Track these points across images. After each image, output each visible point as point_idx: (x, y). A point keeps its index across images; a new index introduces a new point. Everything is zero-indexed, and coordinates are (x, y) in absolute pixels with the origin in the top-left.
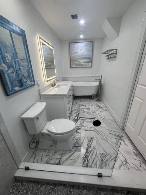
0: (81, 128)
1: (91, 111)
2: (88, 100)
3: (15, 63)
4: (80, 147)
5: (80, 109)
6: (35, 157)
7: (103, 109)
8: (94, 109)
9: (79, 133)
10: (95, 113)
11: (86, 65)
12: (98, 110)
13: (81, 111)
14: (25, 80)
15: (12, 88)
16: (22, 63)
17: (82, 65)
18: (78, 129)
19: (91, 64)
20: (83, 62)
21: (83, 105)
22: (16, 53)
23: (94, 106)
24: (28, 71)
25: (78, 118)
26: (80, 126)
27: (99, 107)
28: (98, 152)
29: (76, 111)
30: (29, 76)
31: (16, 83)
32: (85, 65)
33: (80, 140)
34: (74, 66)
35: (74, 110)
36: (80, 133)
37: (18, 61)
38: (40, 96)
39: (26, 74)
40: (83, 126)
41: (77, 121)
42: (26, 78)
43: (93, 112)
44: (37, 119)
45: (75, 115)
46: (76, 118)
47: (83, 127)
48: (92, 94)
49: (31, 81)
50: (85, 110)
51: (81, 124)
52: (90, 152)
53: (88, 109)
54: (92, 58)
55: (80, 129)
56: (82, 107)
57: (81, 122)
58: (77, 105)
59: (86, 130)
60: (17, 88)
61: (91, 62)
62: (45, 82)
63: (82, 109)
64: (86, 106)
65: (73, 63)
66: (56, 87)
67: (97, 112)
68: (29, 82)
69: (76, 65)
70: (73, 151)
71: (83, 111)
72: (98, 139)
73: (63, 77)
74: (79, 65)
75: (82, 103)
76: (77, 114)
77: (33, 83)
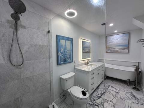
0: (100, 106)
1: (119, 96)
2: (121, 84)
3: (65, 52)
5: (107, 89)
6: (61, 105)
7: (138, 101)
8: (125, 96)
10: (124, 100)
11: (122, 51)
12: (130, 99)
13: (107, 92)
14: (67, 59)
15: (60, 62)
16: (68, 52)
17: (118, 51)
18: (96, 105)
19: (127, 50)
20: (118, 49)
21: (112, 87)
22: (66, 48)
23: (127, 93)
24: (70, 55)
25: (101, 96)
26: (99, 104)
27: (134, 96)
29: (102, 90)
30: (70, 58)
31: (63, 60)
32: (120, 51)
34: (109, 51)
35: (101, 87)
37: (66, 51)
38: (75, 69)
39: (68, 57)
41: (100, 98)
42: (68, 58)
43: (121, 98)
44: (66, 81)
45: (100, 92)
46: (100, 95)
47: (101, 106)
48: (128, 79)
49: (71, 60)
50: (112, 92)
51: (101, 102)
53: (117, 92)
54: (129, 45)
55: (98, 106)
56: (110, 88)
58: (106, 85)
60: (62, 63)
61: (128, 49)
62: (80, 62)
63: (110, 90)
64: (115, 89)
65: (109, 49)
66: (88, 65)
67: (127, 100)
68: (69, 60)
69: (111, 51)
71: (110, 92)
73: (99, 59)
74: (114, 51)
75: (112, 85)
76: (103, 92)
77: (71, 61)
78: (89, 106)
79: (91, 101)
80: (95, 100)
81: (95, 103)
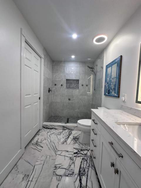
0: (73, 155)
4: (73, 138)
9: (76, 149)
18: (76, 153)
22: (111, 76)
26: (75, 158)
28: (62, 136)
31: (107, 91)
33: (74, 142)
36: (74, 148)
37: (111, 80)
39: (113, 87)
40: (71, 158)
41: (80, 171)
42: (112, 90)
47: (71, 156)
51: (74, 163)
52: (67, 136)
55: (75, 153)
57: (72, 166)
59: (68, 151)
60: (107, 94)
70: (78, 136)
72: (58, 142)
78: (82, 148)
79: (85, 154)
80: (83, 159)
81: (79, 155)
